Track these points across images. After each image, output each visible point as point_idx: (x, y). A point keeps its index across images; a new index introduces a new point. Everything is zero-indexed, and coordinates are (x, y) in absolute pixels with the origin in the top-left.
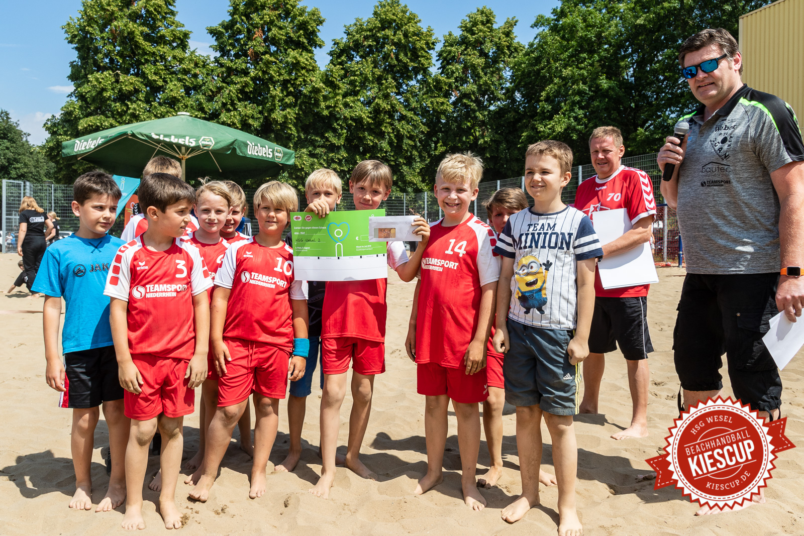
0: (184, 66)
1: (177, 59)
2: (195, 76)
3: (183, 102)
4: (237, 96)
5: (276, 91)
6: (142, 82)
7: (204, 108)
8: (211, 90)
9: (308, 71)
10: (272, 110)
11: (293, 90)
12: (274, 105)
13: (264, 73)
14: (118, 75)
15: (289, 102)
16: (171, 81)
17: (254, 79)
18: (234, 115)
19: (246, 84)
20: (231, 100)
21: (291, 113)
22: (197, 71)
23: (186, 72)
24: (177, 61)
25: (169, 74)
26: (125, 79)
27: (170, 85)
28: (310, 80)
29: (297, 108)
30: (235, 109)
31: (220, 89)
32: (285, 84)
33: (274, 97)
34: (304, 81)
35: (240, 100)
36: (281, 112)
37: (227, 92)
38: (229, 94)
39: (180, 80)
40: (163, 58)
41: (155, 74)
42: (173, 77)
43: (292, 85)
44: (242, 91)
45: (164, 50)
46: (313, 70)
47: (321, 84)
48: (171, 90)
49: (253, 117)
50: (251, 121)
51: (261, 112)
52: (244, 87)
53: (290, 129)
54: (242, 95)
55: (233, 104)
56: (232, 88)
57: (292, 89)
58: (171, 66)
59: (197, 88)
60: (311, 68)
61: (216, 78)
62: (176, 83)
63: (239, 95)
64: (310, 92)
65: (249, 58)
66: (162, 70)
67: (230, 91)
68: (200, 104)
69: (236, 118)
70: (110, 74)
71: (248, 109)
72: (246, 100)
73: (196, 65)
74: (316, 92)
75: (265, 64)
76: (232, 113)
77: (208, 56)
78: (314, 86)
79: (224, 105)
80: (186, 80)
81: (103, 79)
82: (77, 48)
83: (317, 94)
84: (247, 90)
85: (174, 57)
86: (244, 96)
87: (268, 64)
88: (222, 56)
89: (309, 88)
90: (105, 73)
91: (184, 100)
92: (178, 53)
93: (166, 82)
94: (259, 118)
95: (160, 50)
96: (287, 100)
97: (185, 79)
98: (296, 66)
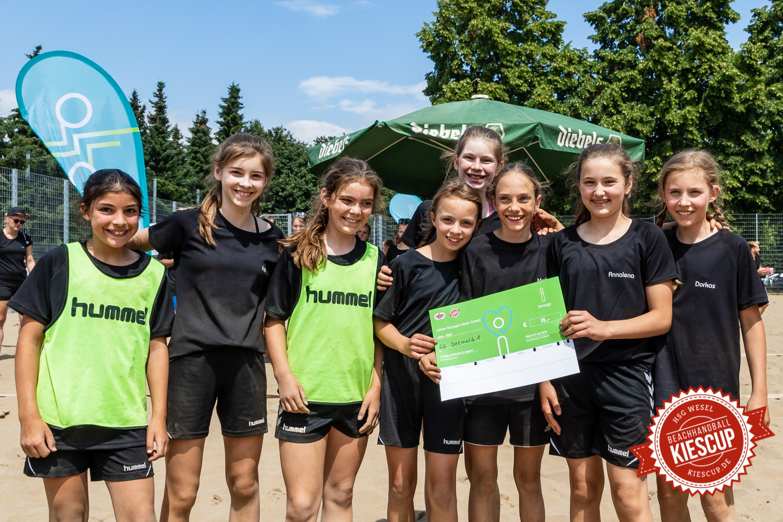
0: (555, 65)
1: (546, 57)
2: (569, 75)
3: (554, 108)
4: (621, 95)
5: (673, 85)
6: (504, 90)
7: (580, 114)
8: (589, 91)
9: (716, 54)
10: (666, 110)
11: (695, 82)
12: (670, 103)
13: (656, 62)
14: (477, 83)
15: (689, 98)
16: (540, 84)
17: (641, 72)
18: (618, 120)
19: (631, 78)
20: (613, 101)
21: (692, 112)
22: (572, 69)
23: (557, 71)
24: (548, 59)
25: (538, 76)
26: (484, 86)
27: (538, 90)
28: (719, 66)
29: (701, 105)
30: (619, 112)
31: (599, 90)
32: (684, 74)
33: (668, 93)
34: (711, 68)
35: (625, 100)
36: (679, 111)
37: (609, 91)
38: (611, 94)
39: (550, 82)
40: (530, 57)
41: (519, 77)
42: (542, 80)
43: (694, 74)
44: (628, 90)
45: (531, 47)
46: (724, 53)
47: (735, 70)
48: (539, 95)
49: (641, 121)
50: (639, 127)
51: (652, 114)
52: (629, 83)
53: (691, 133)
54: (627, 93)
55: (616, 106)
56: (615, 86)
57: (694, 80)
58: (540, 66)
59: (571, 90)
60: (720, 50)
61: (595, 76)
62: (544, 86)
63: (624, 94)
64: (719, 82)
65: (638, 47)
66: (527, 72)
67: (613, 89)
68: (576, 109)
69: (619, 123)
70: (468, 83)
71: (635, 111)
72: (632, 100)
73: (571, 62)
74: (727, 81)
75: (658, 51)
76: (615, 118)
77: (585, 50)
78: (724, 74)
79: (605, 108)
80: (558, 82)
81: (459, 89)
82: (432, 58)
83: (729, 85)
84: (633, 86)
85: (544, 55)
86: (631, 95)
87: (662, 50)
88: (603, 47)
89: (718, 77)
90: (462, 82)
91: (554, 106)
92: (549, 49)
93: (534, 86)
94: (650, 122)
95: (526, 49)
96: (686, 96)
97: (556, 81)
98: (699, 49)
